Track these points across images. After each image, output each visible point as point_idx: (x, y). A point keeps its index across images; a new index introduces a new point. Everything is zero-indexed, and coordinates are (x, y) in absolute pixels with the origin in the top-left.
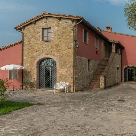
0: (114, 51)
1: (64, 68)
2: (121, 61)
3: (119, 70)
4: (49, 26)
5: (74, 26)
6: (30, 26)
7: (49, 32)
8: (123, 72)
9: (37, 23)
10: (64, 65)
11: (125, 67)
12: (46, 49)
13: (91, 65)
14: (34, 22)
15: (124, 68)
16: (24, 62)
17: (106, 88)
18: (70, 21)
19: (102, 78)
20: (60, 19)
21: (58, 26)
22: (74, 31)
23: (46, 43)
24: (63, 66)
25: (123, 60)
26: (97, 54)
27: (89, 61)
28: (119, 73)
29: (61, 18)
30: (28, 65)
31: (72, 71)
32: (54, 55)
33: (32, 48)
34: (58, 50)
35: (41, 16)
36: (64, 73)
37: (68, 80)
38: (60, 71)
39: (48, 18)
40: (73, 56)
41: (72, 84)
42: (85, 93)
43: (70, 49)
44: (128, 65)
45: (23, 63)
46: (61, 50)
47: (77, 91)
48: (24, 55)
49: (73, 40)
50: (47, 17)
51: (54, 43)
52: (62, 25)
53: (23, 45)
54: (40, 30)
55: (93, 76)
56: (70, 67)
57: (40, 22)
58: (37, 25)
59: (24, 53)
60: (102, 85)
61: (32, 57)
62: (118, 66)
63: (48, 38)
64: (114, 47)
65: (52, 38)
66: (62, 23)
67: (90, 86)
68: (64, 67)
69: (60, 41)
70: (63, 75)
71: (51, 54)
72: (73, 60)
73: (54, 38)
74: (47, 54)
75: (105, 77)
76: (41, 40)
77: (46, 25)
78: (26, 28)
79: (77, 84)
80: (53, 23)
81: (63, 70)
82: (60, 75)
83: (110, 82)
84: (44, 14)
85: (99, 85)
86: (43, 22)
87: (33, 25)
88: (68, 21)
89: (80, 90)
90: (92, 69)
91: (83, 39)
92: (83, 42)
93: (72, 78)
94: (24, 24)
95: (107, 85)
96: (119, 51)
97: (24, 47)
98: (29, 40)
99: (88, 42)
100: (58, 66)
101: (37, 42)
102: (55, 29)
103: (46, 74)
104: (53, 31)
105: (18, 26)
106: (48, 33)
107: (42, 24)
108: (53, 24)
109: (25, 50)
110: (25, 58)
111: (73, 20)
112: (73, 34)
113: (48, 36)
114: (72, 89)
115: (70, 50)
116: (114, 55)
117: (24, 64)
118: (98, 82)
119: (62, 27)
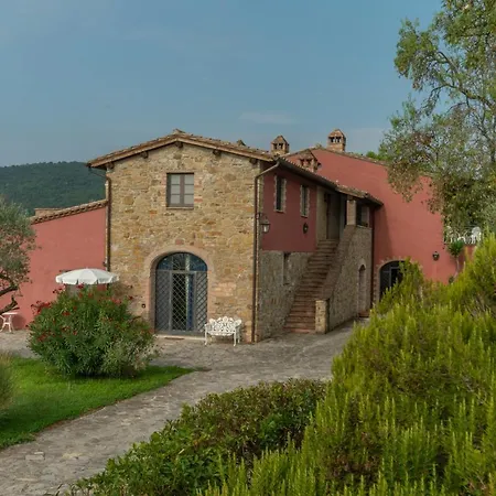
0: (351, 220)
1: (228, 282)
2: (370, 246)
3: (366, 274)
4: (188, 169)
5: (257, 178)
6: (130, 163)
7: (186, 182)
8: (377, 278)
9: (153, 156)
10: (228, 272)
11: (383, 263)
12: (180, 230)
13: (290, 266)
14: (144, 153)
15: (380, 267)
16: (112, 259)
17: (329, 330)
18: (247, 163)
19: (321, 305)
20: (218, 153)
21: (213, 171)
22: (256, 188)
23: (178, 214)
24: (226, 275)
25: (378, 244)
26: (305, 232)
27: (286, 256)
28: (366, 284)
29: (220, 152)
30: (126, 268)
31: (249, 288)
32: (202, 247)
33: (138, 224)
34: (213, 234)
35: (166, 140)
36: (228, 295)
37: (238, 312)
38: (218, 288)
39: (185, 147)
40: (252, 251)
41: (249, 323)
42: (283, 345)
43: (245, 232)
44: (391, 258)
45: (109, 263)
46: (220, 234)
47: (261, 339)
48: (112, 240)
49: (253, 210)
50: (181, 145)
51: (201, 214)
52: (224, 169)
53: (110, 211)
54: (161, 177)
55: (295, 297)
56: (243, 279)
57: (161, 154)
58: (152, 163)
59: (112, 235)
60: (321, 322)
61: (138, 247)
62: (363, 262)
63: (182, 200)
64: (351, 208)
65: (196, 200)
66: (224, 165)
67: (288, 325)
68: (227, 279)
69: (219, 212)
70: (224, 299)
71: (192, 244)
72: (252, 261)
73: (201, 200)
74: (180, 242)
75: (328, 301)
76: (164, 204)
77: (179, 164)
78: (119, 166)
79: (261, 322)
80: (200, 161)
81: (225, 285)
82: (218, 298)
83: (341, 312)
84: (175, 136)
85: (311, 321)
86: (171, 156)
87: (139, 161)
88: (239, 161)
89: (266, 338)
90: (292, 278)
91: (275, 203)
92: (275, 210)
93: (248, 307)
94: (114, 155)
95: (333, 323)
96: (366, 218)
97: (112, 220)
98: (129, 200)
99: (284, 206)
100: (211, 276)
101: (153, 208)
102: (203, 177)
103: (174, 294)
104: (200, 182)
105: (97, 161)
106: (182, 185)
107: (167, 159)
108: (198, 164)
109: (116, 227)
110: (114, 248)
111: (254, 162)
112: (252, 195)
113: (182, 195)
114: (249, 333)
115: (246, 236)
116: (353, 234)
117: (113, 267)
118: (309, 314)
119: (224, 174)
